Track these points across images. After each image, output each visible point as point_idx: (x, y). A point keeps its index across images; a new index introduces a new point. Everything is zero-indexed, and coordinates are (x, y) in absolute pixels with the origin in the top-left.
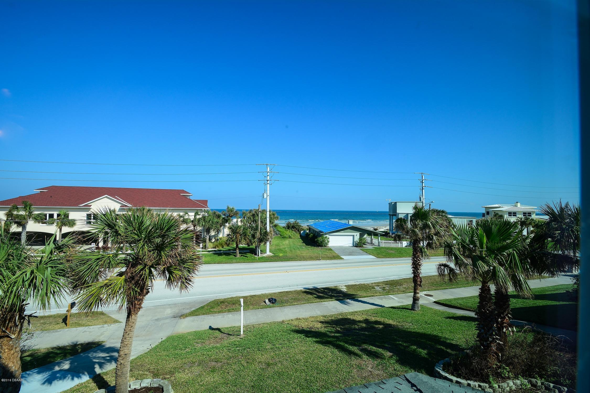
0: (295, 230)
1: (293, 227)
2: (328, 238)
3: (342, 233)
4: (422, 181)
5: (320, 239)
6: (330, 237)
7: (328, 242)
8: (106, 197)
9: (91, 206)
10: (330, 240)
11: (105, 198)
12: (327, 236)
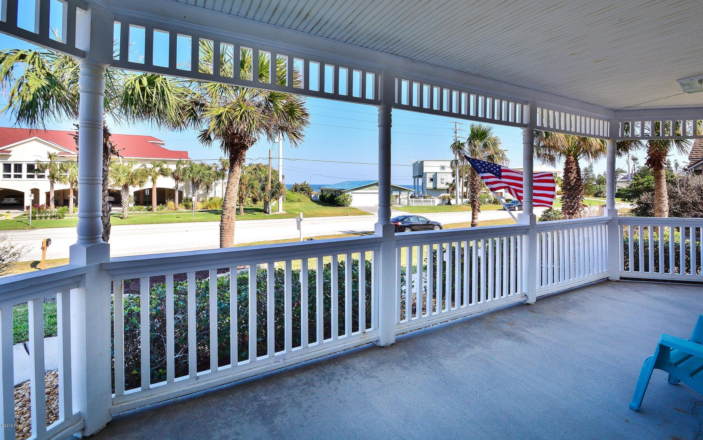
0: (304, 193)
1: (302, 189)
2: (351, 196)
3: (367, 190)
4: (456, 130)
5: (341, 197)
6: (353, 195)
7: (351, 200)
8: (36, 140)
9: (10, 152)
10: (353, 198)
11: (34, 142)
12: (350, 193)
